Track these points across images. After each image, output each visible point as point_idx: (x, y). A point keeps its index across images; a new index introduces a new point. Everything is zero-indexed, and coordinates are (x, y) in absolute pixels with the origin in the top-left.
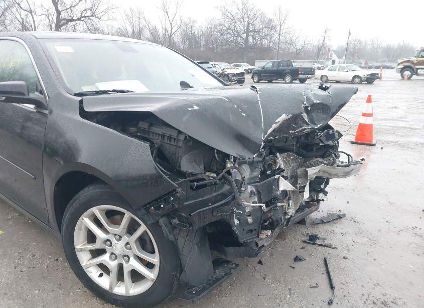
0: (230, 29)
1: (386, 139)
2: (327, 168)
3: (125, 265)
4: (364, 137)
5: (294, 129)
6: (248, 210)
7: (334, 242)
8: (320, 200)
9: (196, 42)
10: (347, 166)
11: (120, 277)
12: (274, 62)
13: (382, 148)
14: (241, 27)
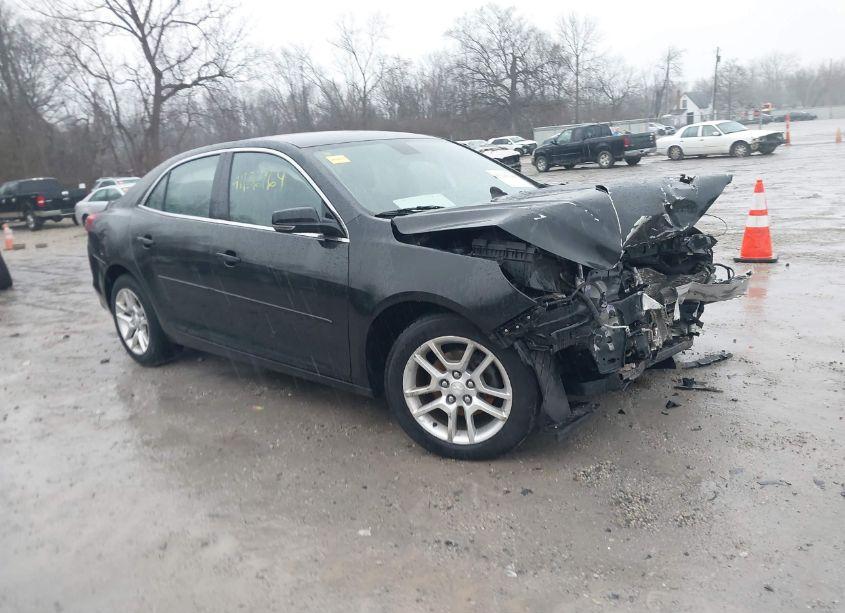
0: (479, 72)
1: (794, 251)
2: (700, 287)
3: (467, 408)
4: (757, 250)
5: (656, 234)
6: (608, 334)
7: (718, 386)
8: (694, 334)
9: (415, 104)
10: (727, 282)
11: (461, 423)
12: (574, 130)
13: (788, 265)
14: (500, 65)
